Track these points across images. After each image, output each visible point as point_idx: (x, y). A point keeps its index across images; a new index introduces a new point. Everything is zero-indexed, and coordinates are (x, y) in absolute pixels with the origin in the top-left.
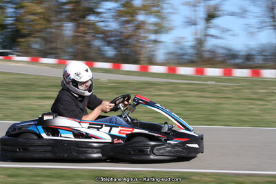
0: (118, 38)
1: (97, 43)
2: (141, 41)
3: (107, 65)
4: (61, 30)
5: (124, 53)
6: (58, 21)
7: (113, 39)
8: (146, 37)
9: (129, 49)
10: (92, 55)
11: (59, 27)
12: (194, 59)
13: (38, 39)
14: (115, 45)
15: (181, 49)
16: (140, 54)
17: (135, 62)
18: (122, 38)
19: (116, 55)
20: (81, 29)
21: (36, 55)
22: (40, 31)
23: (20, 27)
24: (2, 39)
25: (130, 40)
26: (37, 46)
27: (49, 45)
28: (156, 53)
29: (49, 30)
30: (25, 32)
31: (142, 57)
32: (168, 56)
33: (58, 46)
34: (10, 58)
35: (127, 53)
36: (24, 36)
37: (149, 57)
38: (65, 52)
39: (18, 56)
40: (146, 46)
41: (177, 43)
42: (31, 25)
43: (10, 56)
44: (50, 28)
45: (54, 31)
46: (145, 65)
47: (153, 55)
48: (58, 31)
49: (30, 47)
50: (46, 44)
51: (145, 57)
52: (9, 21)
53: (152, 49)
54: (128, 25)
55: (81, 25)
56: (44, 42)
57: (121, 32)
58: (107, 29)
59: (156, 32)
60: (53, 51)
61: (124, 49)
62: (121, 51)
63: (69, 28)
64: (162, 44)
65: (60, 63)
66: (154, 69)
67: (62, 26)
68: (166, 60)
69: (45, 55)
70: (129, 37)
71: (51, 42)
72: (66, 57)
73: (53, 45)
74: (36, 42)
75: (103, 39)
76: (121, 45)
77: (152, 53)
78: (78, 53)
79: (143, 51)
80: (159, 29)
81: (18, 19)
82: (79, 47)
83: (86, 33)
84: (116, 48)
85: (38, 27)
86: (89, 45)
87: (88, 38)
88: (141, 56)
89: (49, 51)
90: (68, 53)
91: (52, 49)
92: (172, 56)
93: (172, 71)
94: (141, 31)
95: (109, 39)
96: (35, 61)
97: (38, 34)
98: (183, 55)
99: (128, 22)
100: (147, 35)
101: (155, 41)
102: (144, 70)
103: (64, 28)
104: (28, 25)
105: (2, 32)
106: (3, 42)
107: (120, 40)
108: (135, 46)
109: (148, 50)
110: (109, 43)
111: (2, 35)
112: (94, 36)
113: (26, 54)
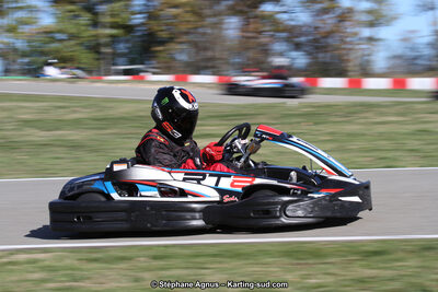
0: (310, 38)
1: (279, 47)
2: (348, 39)
4: (221, 29)
5: (320, 60)
6: (215, 16)
7: (304, 39)
8: (356, 34)
9: (329, 55)
11: (217, 25)
12: (434, 63)
13: (184, 46)
14: (307, 49)
15: (412, 49)
16: (348, 61)
17: (340, 73)
18: (318, 36)
19: (310, 65)
20: (252, 27)
21: (183, 71)
22: (187, 33)
23: (156, 28)
24: (128, 48)
25: (330, 41)
26: (183, 57)
27: (202, 55)
28: (373, 58)
29: (201, 30)
30: (164, 35)
31: (351, 66)
32: (392, 62)
33: (217, 55)
34: (142, 78)
35: (328, 60)
36: (163, 42)
37: (361, 65)
38: (228, 63)
39: (154, 73)
40: (357, 47)
41: (405, 40)
42: (171, 24)
43: (142, 74)
44: (203, 26)
45: (209, 31)
46: (356, 78)
47: (368, 61)
48: (216, 31)
49: (174, 59)
50: (197, 53)
51: (355, 66)
52: (138, 19)
53: (366, 53)
54: (326, 16)
55: (251, 20)
56: (194, 50)
57: (316, 28)
58: (293, 23)
59: (372, 25)
60: (210, 64)
61: (321, 55)
62: (317, 58)
63: (232, 27)
64: (381, 43)
65: (220, 81)
66: (371, 83)
67: (221, 23)
68: (389, 68)
69: (198, 70)
70: (329, 34)
71: (205, 49)
73: (209, 54)
74: (182, 51)
75: (287, 40)
76: (317, 48)
77: (366, 58)
79: (352, 56)
80: (376, 19)
81: (152, 16)
82: (251, 54)
83: (260, 32)
84: (309, 54)
85: (183, 28)
86: (265, 50)
87: (263, 40)
88: (350, 64)
89: (203, 64)
90: (233, 64)
91: (212, 59)
92: (398, 62)
93: (400, 85)
94: (347, 23)
95: (297, 40)
96: (181, 79)
97: (185, 38)
98: (416, 58)
99: (325, 11)
100: (356, 30)
101: (371, 39)
102: (355, 86)
103: (225, 26)
104: (167, 25)
105: (128, 37)
106: (130, 53)
107: (316, 40)
108: (338, 49)
109: (360, 53)
110: (298, 47)
111: (127, 41)
112: (272, 36)
113: (167, 70)
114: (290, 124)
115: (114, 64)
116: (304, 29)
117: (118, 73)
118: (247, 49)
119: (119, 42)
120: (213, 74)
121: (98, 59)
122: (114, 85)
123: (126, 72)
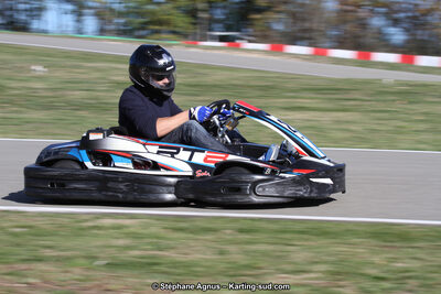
0: (410, 14)
1: (377, 22)
3: (393, 58)
5: (419, 37)
7: (402, 15)
9: (427, 32)
10: (369, 40)
13: (282, 16)
14: (406, 25)
18: (417, 14)
19: (408, 42)
21: (279, 41)
22: (284, 3)
24: (224, 14)
26: (279, 27)
27: (300, 25)
30: (262, 3)
33: (315, 26)
34: (238, 45)
35: (426, 38)
36: (260, 10)
38: (325, 35)
39: (250, 41)
43: (238, 41)
48: (315, 2)
49: (269, 28)
50: (294, 23)
56: (291, 20)
57: (416, 5)
60: (307, 35)
61: (420, 32)
62: (415, 35)
65: (317, 53)
69: (294, 41)
70: (428, 12)
71: (304, 20)
72: (327, 45)
73: (307, 25)
74: (279, 21)
75: (387, 15)
76: (415, 25)
78: (345, 38)
82: (348, 27)
83: (359, 6)
84: (407, 30)
86: (363, 25)
87: (362, 13)
89: (299, 35)
90: (330, 37)
91: (305, 30)
95: (395, 16)
96: (277, 49)
97: (283, 8)
105: (225, 3)
106: (227, 19)
107: (415, 18)
108: (437, 27)
110: (396, 22)
111: (224, 7)
112: (372, 10)
113: (262, 38)
114: (385, 101)
115: (210, 30)
116: (404, 6)
117: (214, 38)
118: (345, 22)
119: (217, 8)
120: (310, 45)
121: (195, 24)
122: (209, 52)
123: (222, 39)
